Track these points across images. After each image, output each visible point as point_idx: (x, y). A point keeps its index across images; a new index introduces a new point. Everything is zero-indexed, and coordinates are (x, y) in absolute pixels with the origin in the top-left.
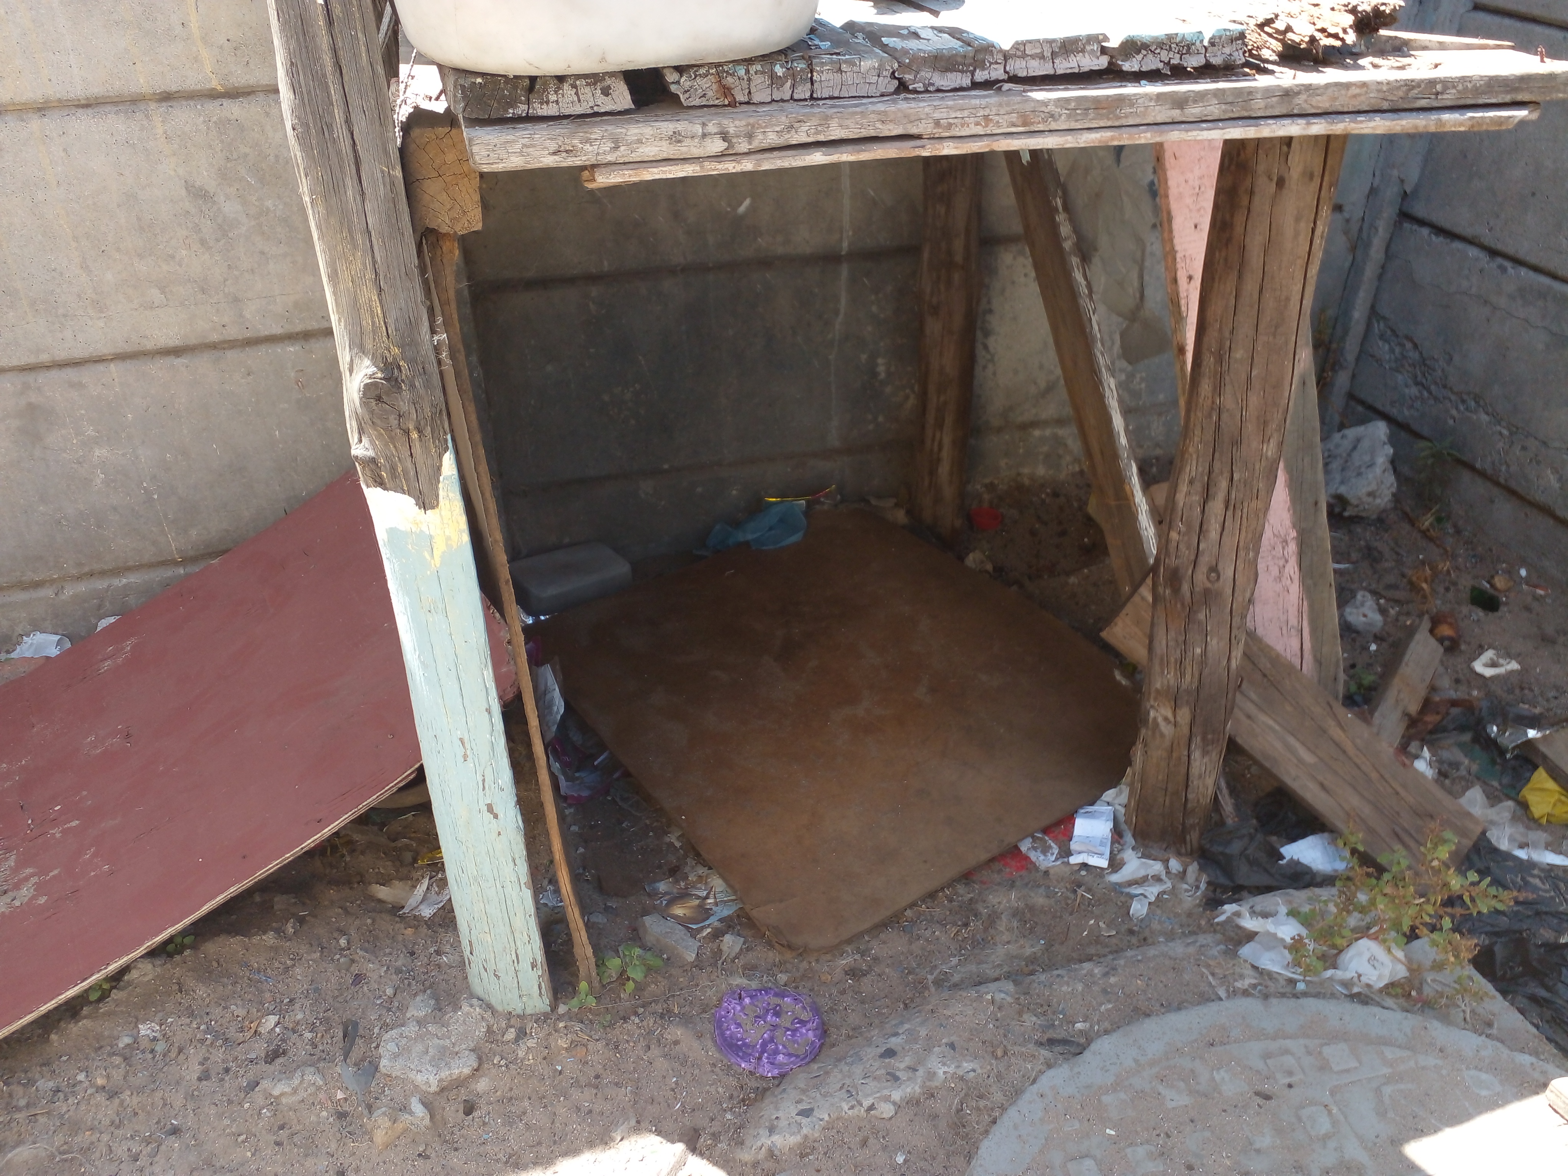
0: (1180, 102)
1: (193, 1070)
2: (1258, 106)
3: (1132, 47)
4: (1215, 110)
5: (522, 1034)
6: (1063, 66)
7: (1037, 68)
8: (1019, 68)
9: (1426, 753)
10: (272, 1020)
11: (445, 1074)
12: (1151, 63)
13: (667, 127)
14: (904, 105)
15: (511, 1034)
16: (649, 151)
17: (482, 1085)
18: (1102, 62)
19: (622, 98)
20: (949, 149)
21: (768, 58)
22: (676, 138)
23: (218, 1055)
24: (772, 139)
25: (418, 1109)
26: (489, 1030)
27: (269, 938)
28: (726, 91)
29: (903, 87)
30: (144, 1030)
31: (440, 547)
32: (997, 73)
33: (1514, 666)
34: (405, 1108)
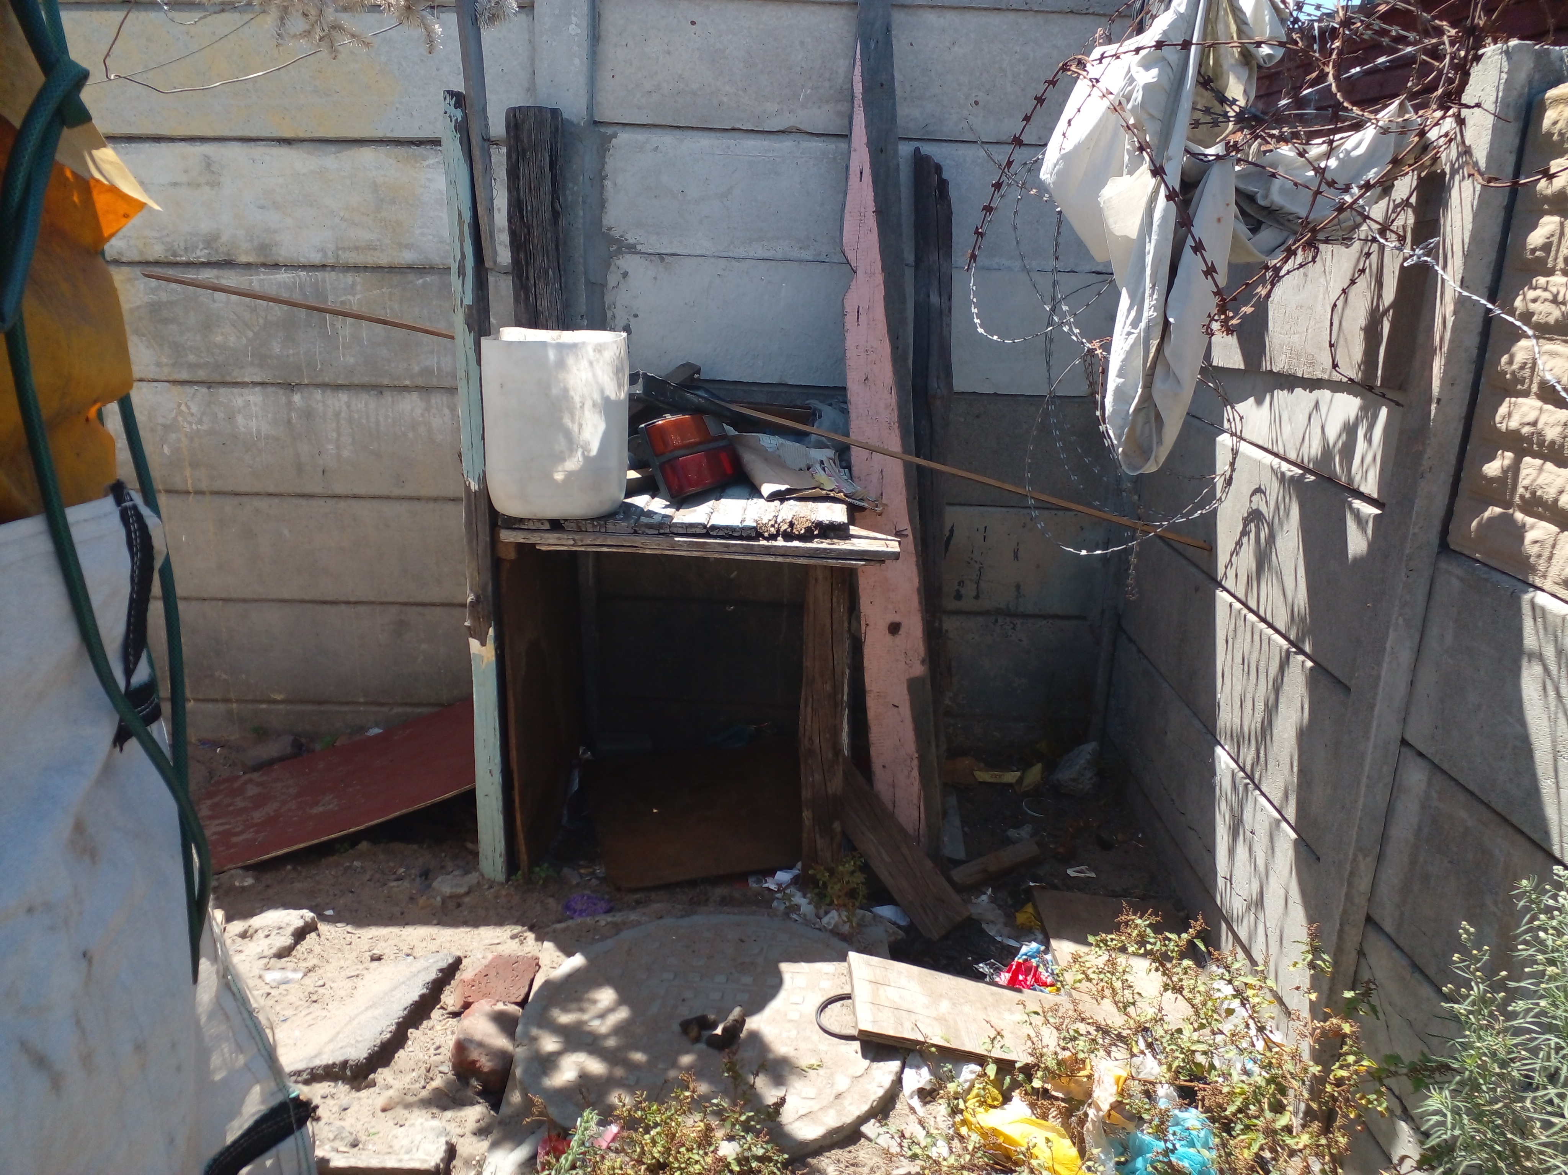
0: (727, 545)
1: (368, 877)
2: (757, 550)
3: (714, 527)
4: (741, 550)
5: (491, 887)
6: (690, 531)
7: (681, 531)
8: (675, 530)
9: (990, 891)
10: (403, 870)
11: (454, 890)
12: (721, 533)
13: (557, 535)
14: (632, 537)
15: (486, 886)
16: (551, 541)
17: (467, 900)
18: (704, 531)
19: (547, 526)
20: (648, 552)
21: (593, 519)
22: (559, 539)
23: (378, 876)
24: (589, 542)
25: (439, 899)
26: (478, 883)
27: (415, 847)
28: (579, 527)
29: (635, 532)
30: (355, 863)
31: (485, 661)
32: (667, 531)
33: (1093, 875)
34: (435, 898)
